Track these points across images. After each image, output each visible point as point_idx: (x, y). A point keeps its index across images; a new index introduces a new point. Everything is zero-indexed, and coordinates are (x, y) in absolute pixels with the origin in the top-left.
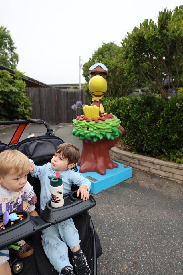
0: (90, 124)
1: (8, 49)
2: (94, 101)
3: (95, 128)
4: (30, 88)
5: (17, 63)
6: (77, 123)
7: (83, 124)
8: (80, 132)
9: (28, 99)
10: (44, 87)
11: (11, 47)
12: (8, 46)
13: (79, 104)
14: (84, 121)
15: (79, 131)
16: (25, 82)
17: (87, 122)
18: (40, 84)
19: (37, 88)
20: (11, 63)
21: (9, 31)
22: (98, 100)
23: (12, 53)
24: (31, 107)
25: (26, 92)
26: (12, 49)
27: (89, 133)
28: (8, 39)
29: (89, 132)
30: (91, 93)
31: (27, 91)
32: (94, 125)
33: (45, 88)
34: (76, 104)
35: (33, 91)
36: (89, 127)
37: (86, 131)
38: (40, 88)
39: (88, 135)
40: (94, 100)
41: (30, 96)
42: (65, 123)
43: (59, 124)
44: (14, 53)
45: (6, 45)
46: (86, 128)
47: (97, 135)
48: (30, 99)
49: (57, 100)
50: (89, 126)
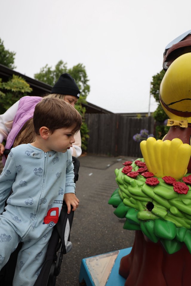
0: (156, 194)
1: (82, 82)
2: (174, 126)
3: (175, 211)
4: (90, 115)
5: (88, 94)
6: (122, 182)
7: (136, 190)
8: (126, 208)
9: (85, 126)
10: (104, 113)
11: (84, 80)
12: (82, 79)
13: (144, 133)
14: (141, 181)
15: (126, 205)
16: (84, 108)
17: (148, 185)
18: (103, 111)
19: (97, 114)
20: (83, 93)
21: (84, 67)
22: (185, 125)
23: (85, 85)
24: (88, 134)
25: (85, 119)
26: (85, 82)
27: (154, 220)
28: (83, 73)
29: (153, 217)
30: (166, 106)
31: (86, 117)
32: (171, 199)
33: (106, 115)
34: (139, 133)
35: (93, 117)
36: (154, 203)
37: (145, 214)
38: (100, 114)
39: (150, 225)
40: (174, 124)
41: (89, 123)
42: (125, 155)
43: (117, 156)
44: (87, 85)
45: (80, 79)
46: (146, 204)
47: (181, 235)
48: (88, 126)
49: (117, 127)
50: (153, 199)
